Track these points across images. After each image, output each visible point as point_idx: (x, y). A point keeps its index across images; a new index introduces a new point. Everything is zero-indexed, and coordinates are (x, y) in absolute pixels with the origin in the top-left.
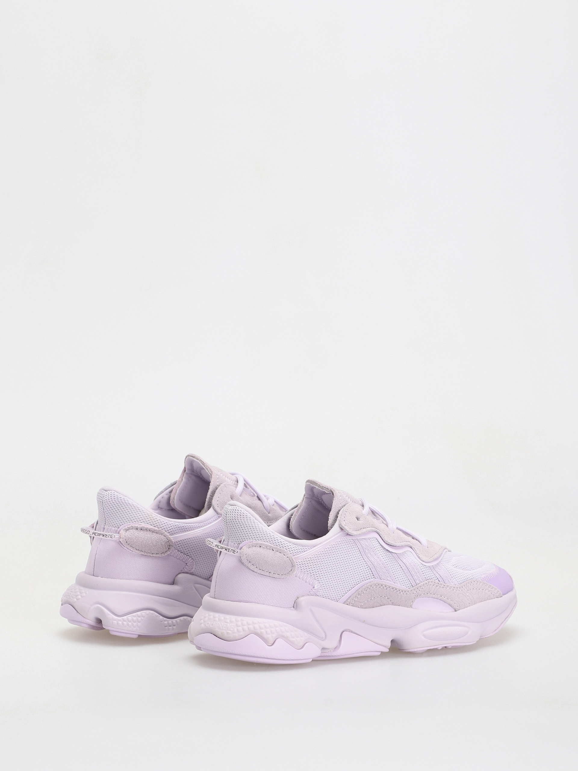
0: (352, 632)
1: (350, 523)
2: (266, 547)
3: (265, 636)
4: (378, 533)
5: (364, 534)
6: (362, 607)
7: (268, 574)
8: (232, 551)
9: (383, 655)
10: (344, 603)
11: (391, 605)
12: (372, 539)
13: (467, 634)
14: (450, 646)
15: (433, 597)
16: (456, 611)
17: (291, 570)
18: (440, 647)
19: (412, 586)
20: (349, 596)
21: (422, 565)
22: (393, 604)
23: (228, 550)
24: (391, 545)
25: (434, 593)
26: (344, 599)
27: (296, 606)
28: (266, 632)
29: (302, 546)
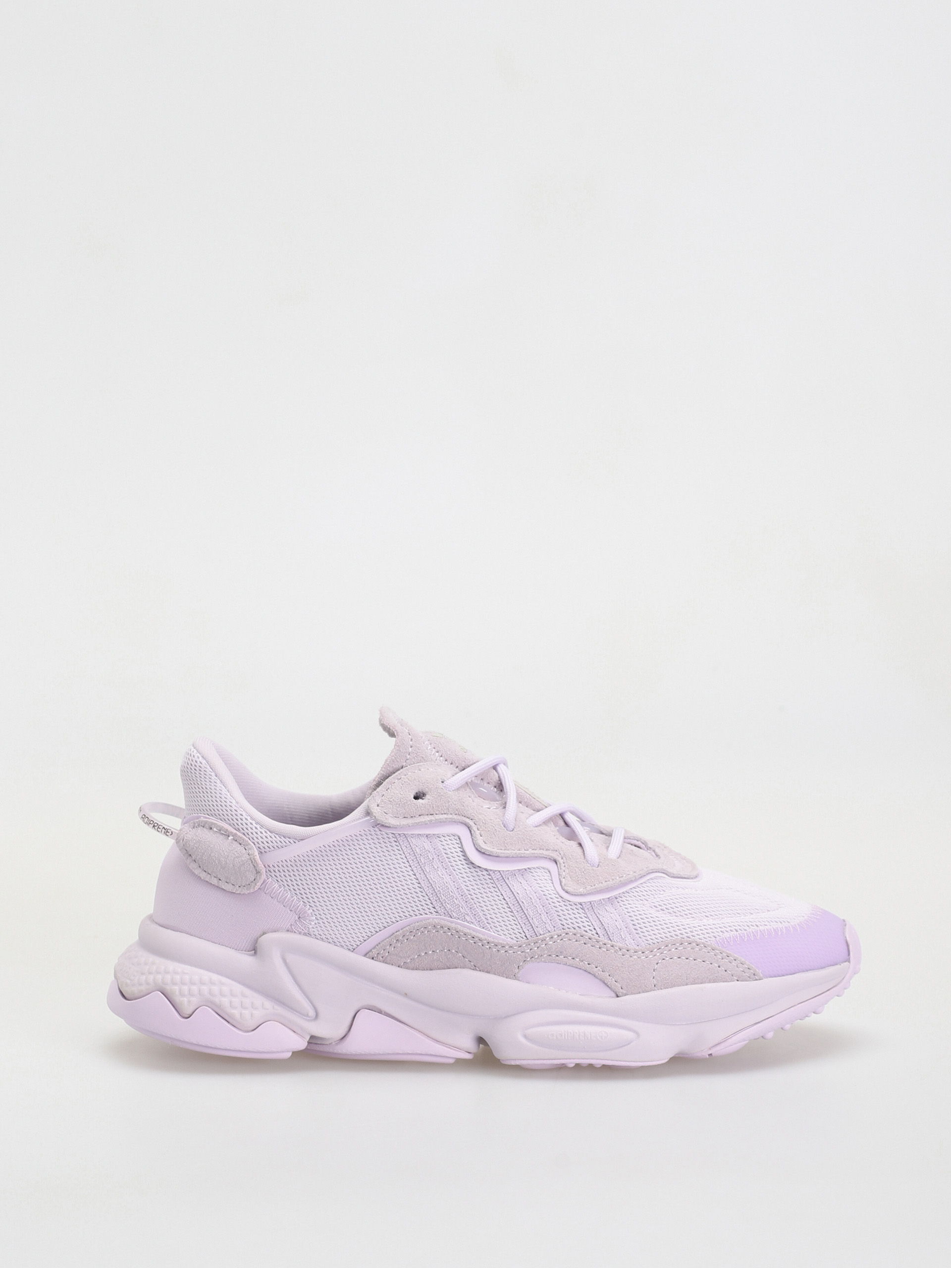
0: (380, 1012)
1: (389, 801)
2: (220, 831)
3: (178, 999)
4: (469, 828)
5: (425, 825)
6: (406, 966)
7: (215, 881)
8: (163, 830)
9: (460, 1065)
10: (365, 955)
11: (470, 969)
12: (447, 838)
13: (629, 1044)
14: (599, 1064)
15: (568, 964)
16: (618, 996)
17: (255, 880)
18: (571, 1063)
19: (526, 937)
20: (377, 943)
21: (560, 899)
22: (475, 968)
23: (157, 827)
24: (484, 853)
25: (574, 956)
26: (366, 947)
27: (254, 950)
28: (180, 990)
29: (284, 837)
